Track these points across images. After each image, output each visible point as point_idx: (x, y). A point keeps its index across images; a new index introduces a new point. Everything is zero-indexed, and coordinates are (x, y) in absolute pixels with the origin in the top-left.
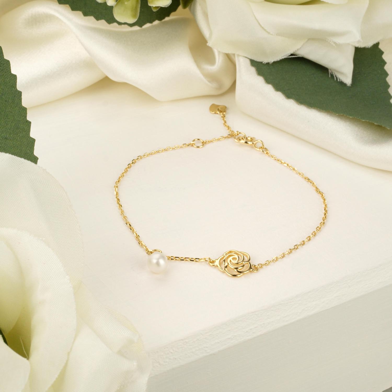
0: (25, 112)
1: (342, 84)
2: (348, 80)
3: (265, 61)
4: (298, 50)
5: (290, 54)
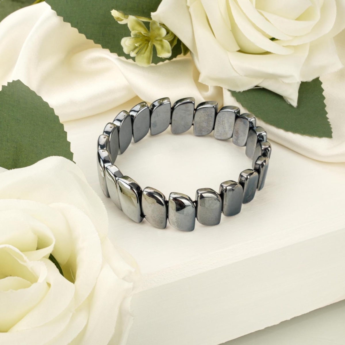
1: (291, 106)
2: (295, 104)
3: (238, 90)
4: (260, 83)
5: (254, 86)
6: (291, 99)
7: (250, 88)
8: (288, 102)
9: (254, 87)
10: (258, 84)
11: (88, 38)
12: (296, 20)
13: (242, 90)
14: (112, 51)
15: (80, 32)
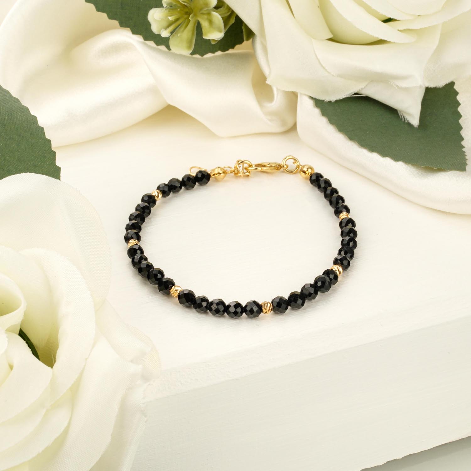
1: (409, 124)
2: (415, 121)
3: (327, 99)
4: (362, 89)
5: (353, 93)
6: (409, 114)
7: (346, 97)
8: (404, 119)
9: (352, 95)
10: (360, 90)
11: (98, 10)
13: (333, 99)
14: (134, 32)
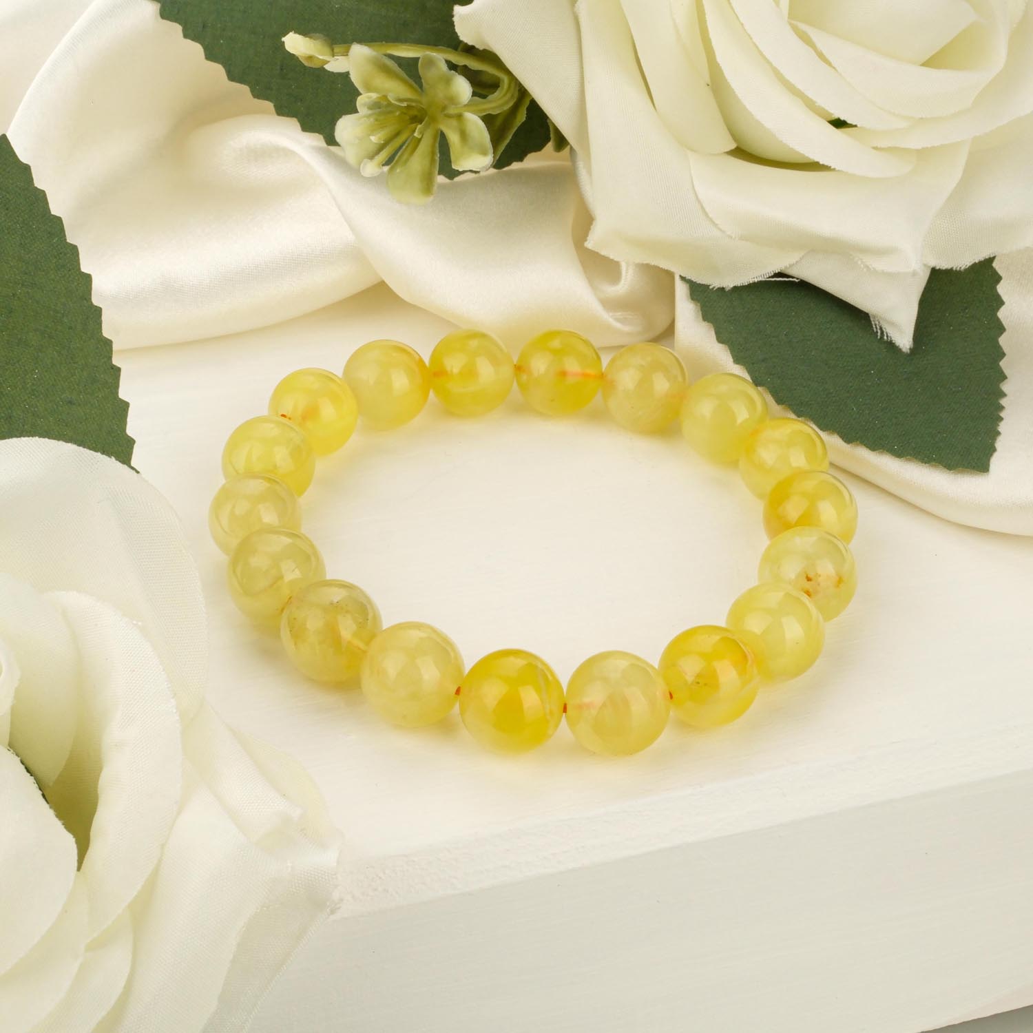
0: (108, 348)
1: (891, 345)
2: (904, 339)
3: (716, 283)
4: (791, 266)
5: (772, 274)
6: (893, 324)
7: (756, 280)
8: (882, 333)
9: (772, 277)
10: (786, 267)
11: (232, 77)
12: (926, 64)
13: (729, 283)
15: (210, 55)
